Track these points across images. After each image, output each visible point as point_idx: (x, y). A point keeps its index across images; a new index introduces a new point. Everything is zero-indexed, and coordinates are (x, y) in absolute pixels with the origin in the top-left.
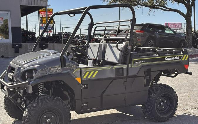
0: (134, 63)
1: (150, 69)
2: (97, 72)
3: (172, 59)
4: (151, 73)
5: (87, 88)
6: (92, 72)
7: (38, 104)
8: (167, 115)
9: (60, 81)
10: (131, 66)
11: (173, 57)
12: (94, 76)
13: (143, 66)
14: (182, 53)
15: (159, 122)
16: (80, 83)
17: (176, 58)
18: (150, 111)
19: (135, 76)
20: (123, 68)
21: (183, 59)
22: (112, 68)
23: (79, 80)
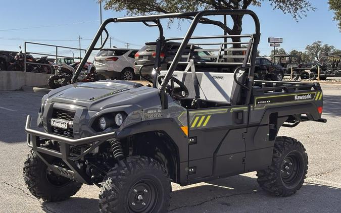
0: (257, 103)
1: (277, 113)
2: (209, 117)
3: (304, 97)
4: (278, 119)
5: (195, 143)
6: (203, 118)
7: (129, 170)
8: (295, 186)
9: (155, 131)
10: (253, 108)
11: (304, 95)
12: (205, 125)
13: (268, 109)
14: (313, 89)
15: (284, 196)
16: (187, 135)
17: (309, 97)
18: (273, 179)
19: (258, 125)
20: (242, 112)
21: (316, 99)
22: (229, 111)
23: (185, 129)
